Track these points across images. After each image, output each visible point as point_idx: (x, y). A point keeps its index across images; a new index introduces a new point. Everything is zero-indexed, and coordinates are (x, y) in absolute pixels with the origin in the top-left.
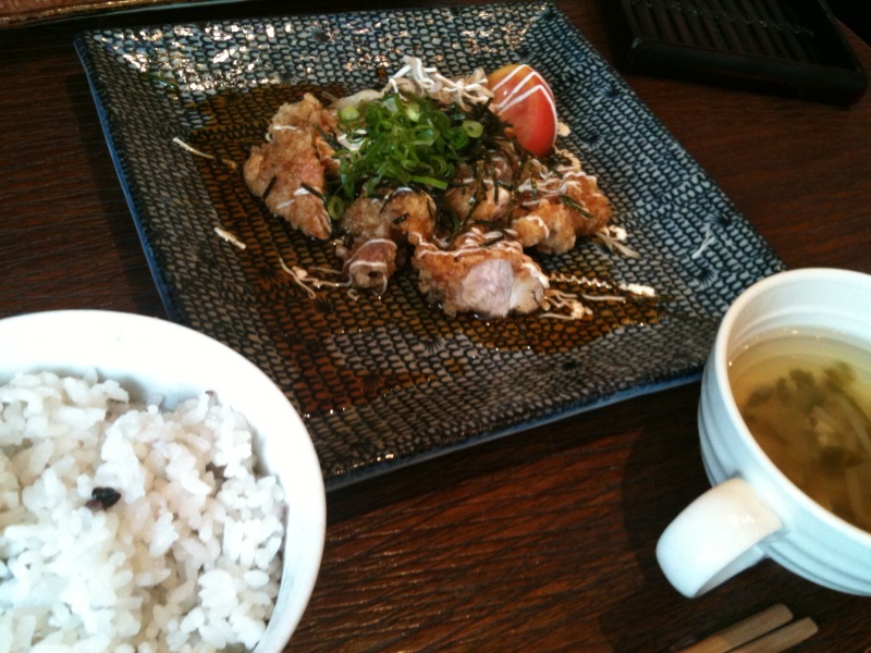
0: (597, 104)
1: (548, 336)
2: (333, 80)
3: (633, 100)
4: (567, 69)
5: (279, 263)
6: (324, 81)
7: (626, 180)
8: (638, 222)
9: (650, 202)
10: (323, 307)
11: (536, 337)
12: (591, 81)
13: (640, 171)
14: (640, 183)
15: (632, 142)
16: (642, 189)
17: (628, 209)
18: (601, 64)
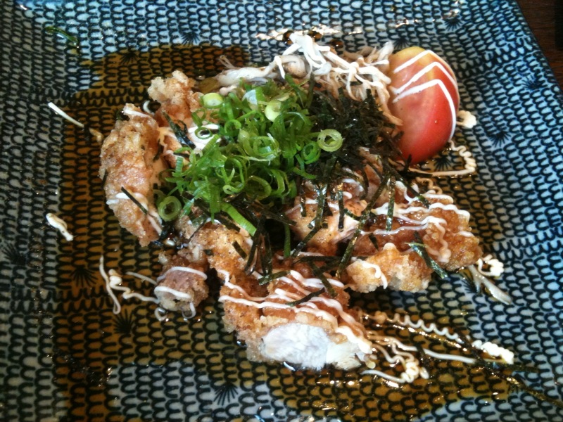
0: (514, 95)
1: (365, 402)
2: (237, 42)
3: (555, 97)
4: (493, 46)
5: (98, 262)
6: (228, 42)
7: (524, 194)
8: (523, 252)
9: (545, 228)
10: (125, 326)
11: (350, 401)
12: (514, 65)
13: (541, 188)
14: (538, 203)
15: (542, 148)
16: (538, 211)
17: (516, 233)
18: (530, 48)
